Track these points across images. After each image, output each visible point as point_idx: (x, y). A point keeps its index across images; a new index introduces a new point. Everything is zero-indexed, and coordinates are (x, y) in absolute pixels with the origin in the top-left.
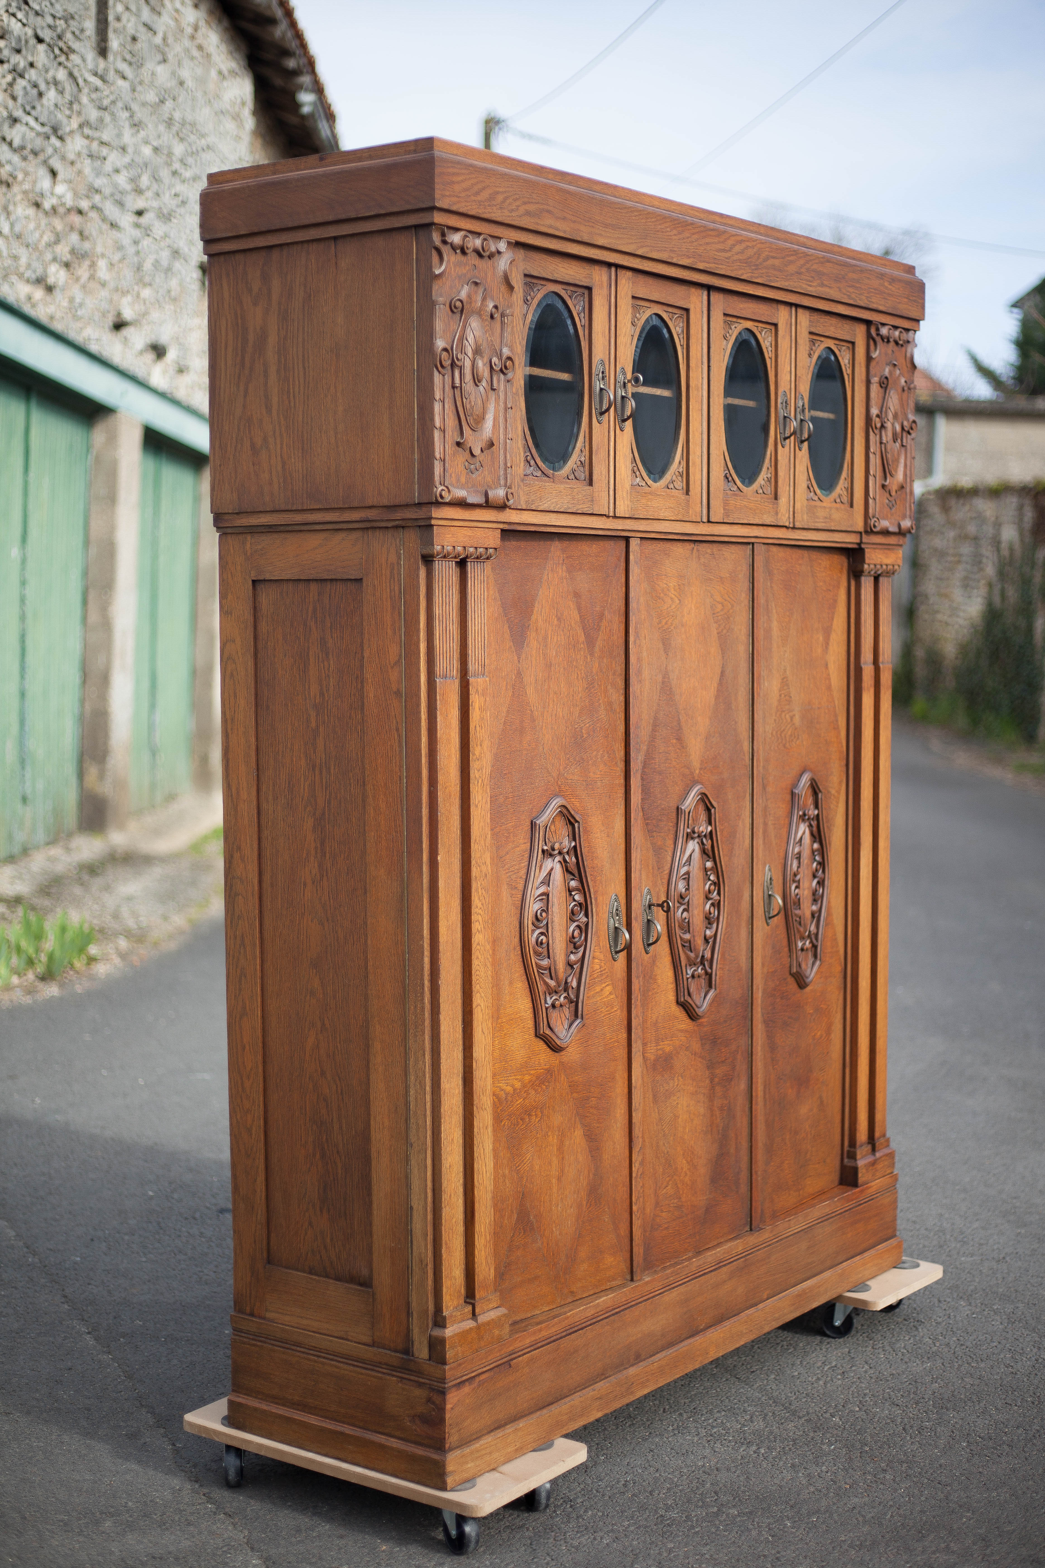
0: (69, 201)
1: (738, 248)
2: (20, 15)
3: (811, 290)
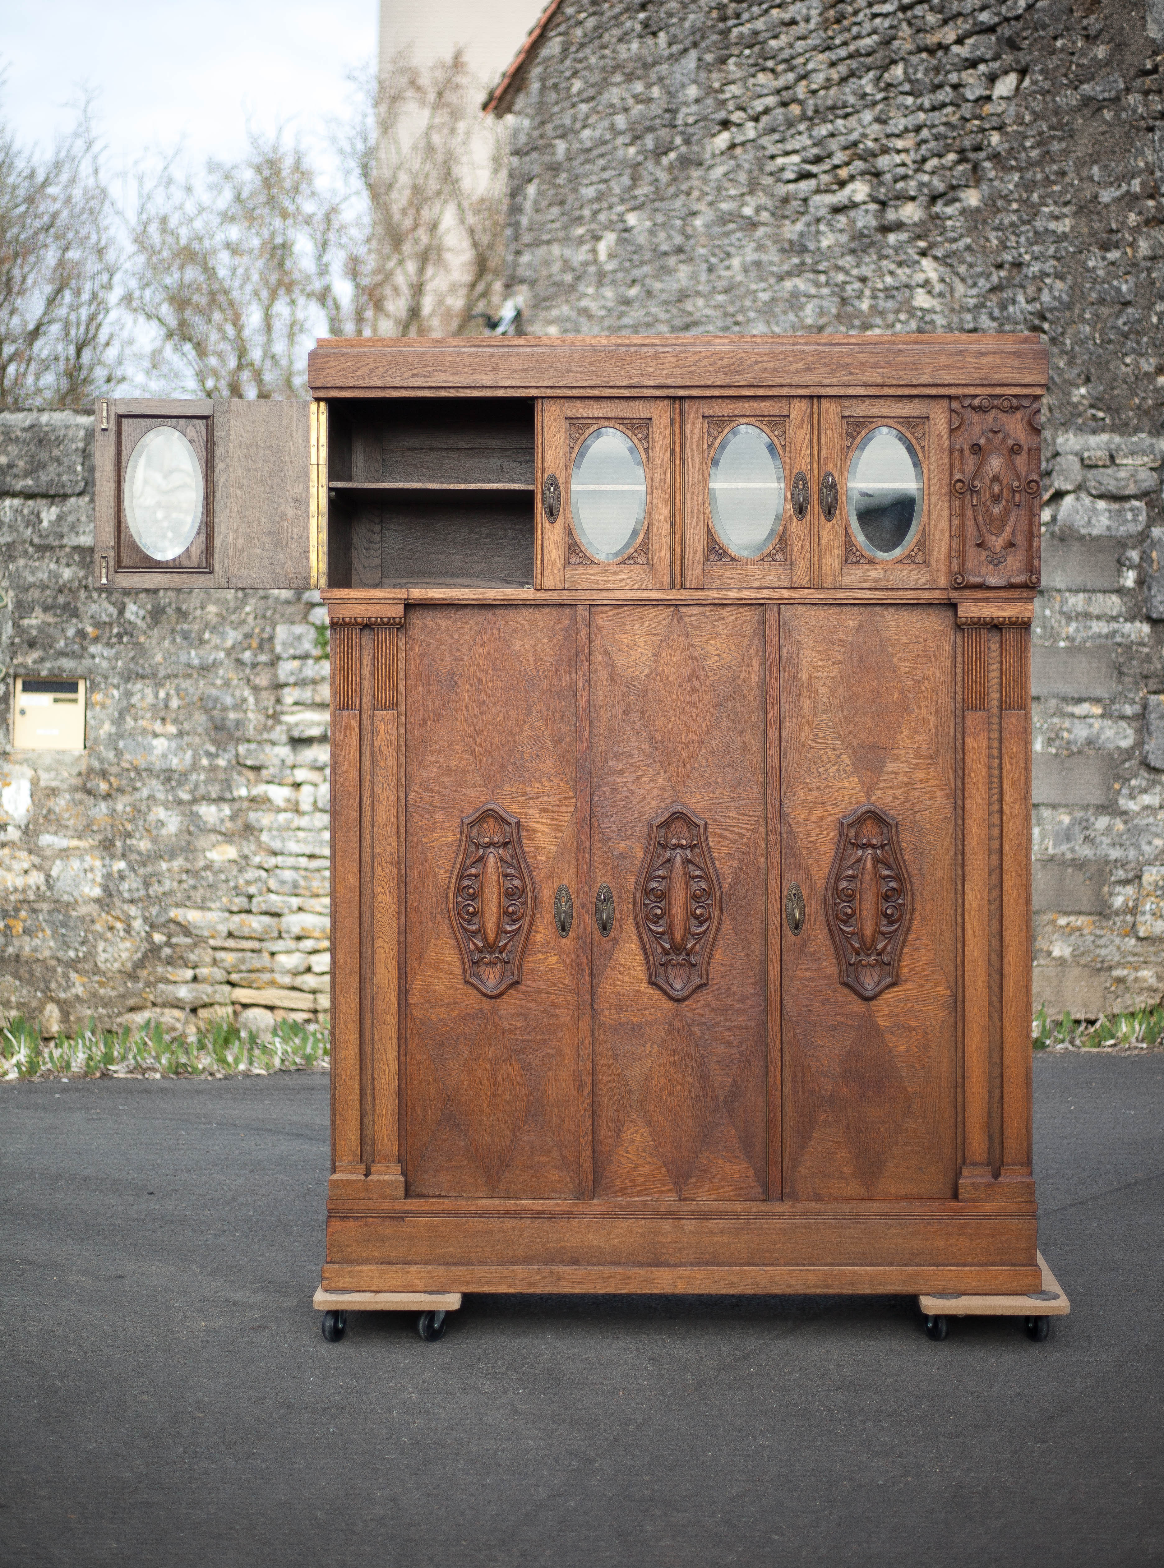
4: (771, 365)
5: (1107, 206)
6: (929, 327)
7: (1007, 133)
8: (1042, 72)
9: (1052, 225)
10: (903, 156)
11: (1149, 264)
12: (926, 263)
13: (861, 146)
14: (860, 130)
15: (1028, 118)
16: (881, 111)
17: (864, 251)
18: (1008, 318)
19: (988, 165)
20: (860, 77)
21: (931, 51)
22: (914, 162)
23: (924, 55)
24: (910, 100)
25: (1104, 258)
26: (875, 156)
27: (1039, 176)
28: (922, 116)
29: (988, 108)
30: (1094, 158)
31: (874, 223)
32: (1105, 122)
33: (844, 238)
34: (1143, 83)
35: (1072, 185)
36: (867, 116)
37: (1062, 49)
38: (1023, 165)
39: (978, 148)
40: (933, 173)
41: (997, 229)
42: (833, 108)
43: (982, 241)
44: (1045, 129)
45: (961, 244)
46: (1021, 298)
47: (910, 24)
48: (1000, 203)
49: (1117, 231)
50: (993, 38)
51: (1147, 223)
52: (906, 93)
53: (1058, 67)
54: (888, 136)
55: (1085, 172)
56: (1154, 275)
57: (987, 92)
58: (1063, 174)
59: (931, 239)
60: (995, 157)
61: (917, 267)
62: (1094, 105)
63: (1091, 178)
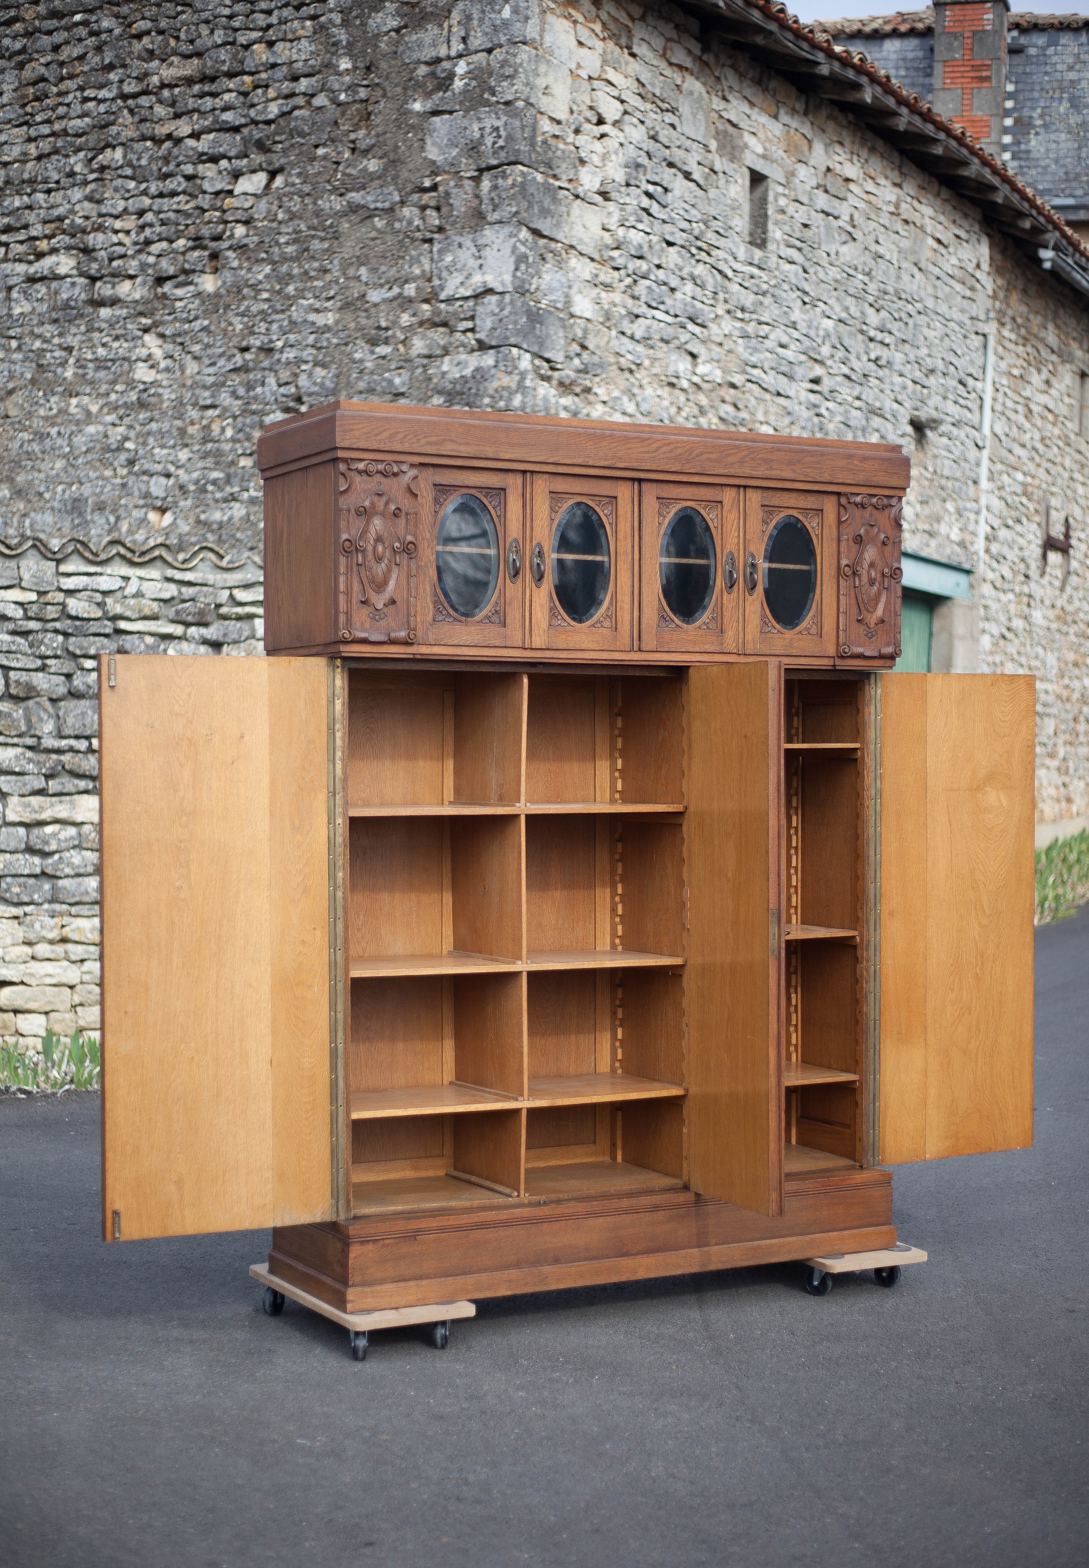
0: (718, 376)
1: (664, 449)
2: (640, 226)
3: (759, 473)
4: (713, 456)
5: (376, 305)
6: (153, 400)
7: (256, 228)
8: (299, 175)
9: (312, 317)
10: (121, 235)
11: (425, 361)
12: (150, 339)
13: (67, 221)
14: (68, 206)
15: (280, 216)
16: (92, 191)
17: (69, 321)
18: (256, 398)
19: (230, 254)
20: (67, 156)
21: (158, 141)
22: (136, 243)
23: (149, 144)
24: (132, 185)
25: (372, 352)
26: (84, 232)
27: (296, 271)
28: (147, 201)
29: (229, 202)
30: (361, 261)
31: (83, 296)
32: (374, 228)
33: (44, 307)
34: (420, 199)
35: (337, 282)
36: (77, 194)
37: (325, 157)
38: (277, 259)
39: (217, 238)
40: (159, 256)
41: (243, 315)
42: (32, 181)
43: (223, 325)
44: (303, 227)
45: (197, 325)
46: (271, 381)
47: (131, 112)
48: (245, 291)
49: (387, 329)
50: (238, 138)
51: (421, 324)
52: (126, 177)
53: (319, 173)
54: (101, 215)
55: (351, 272)
56: (430, 372)
57: (230, 187)
58: (326, 271)
59: (158, 317)
60: (240, 248)
61: (140, 342)
62: (363, 213)
63: (358, 278)
